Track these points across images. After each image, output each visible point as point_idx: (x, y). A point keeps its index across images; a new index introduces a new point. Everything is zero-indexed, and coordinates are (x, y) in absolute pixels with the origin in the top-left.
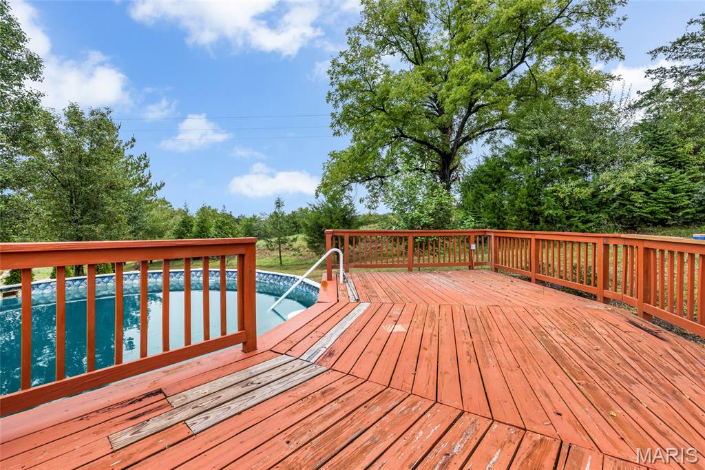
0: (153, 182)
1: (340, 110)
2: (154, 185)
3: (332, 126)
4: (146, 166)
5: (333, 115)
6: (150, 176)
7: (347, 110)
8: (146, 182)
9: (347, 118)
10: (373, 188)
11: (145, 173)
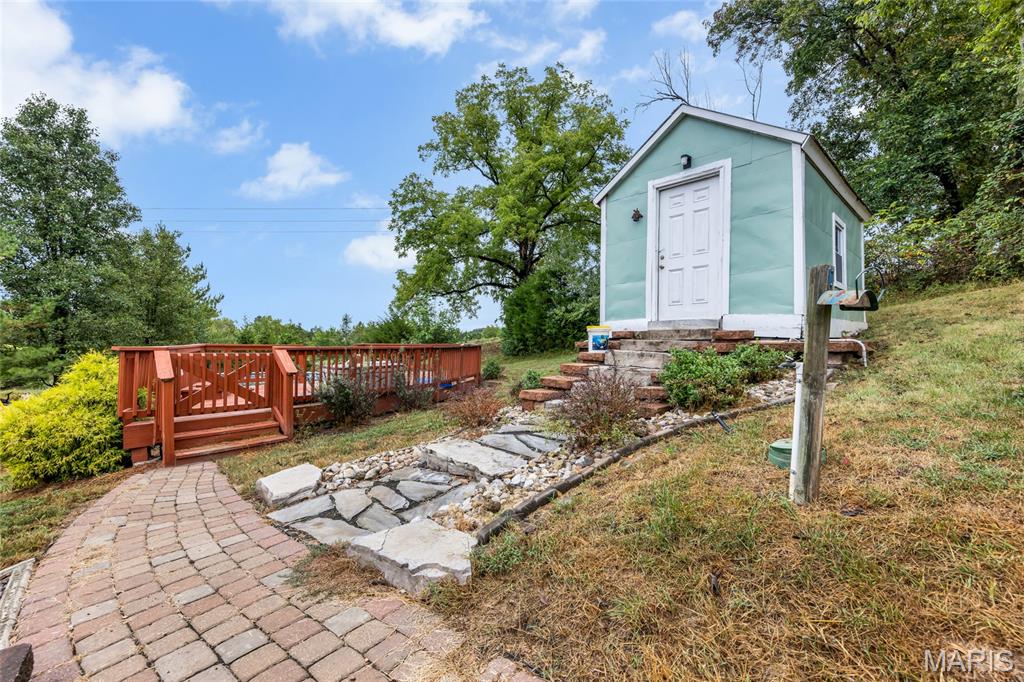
0: (212, 295)
1: (404, 234)
2: (212, 298)
3: (396, 249)
4: (203, 277)
5: (398, 239)
6: (209, 289)
7: (410, 235)
8: (203, 295)
9: (409, 241)
10: (454, 302)
11: (202, 285)
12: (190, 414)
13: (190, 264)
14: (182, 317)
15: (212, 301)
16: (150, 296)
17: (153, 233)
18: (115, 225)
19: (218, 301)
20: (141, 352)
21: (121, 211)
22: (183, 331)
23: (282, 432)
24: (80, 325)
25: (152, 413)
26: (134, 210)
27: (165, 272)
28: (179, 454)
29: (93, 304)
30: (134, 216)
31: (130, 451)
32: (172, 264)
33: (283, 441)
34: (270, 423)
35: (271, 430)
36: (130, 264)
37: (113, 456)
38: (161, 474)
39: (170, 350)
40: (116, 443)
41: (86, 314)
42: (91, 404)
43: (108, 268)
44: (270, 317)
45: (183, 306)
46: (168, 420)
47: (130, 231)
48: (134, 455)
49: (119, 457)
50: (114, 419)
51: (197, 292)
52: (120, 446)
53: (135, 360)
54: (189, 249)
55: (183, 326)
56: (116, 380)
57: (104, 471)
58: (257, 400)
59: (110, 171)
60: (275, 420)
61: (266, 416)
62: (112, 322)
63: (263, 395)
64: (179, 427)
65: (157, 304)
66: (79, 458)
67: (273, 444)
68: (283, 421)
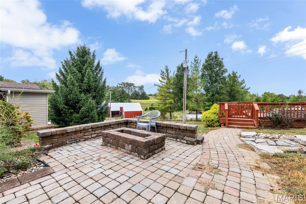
0: (246, 88)
4: (244, 83)
6: (245, 86)
8: (244, 88)
11: (244, 85)
12: (232, 118)
13: (240, 80)
14: (237, 95)
15: (246, 89)
16: (229, 90)
17: (231, 74)
18: (222, 74)
19: (248, 89)
20: (223, 104)
21: (224, 71)
22: (238, 98)
23: (255, 126)
24: (216, 98)
25: (224, 116)
26: (226, 70)
27: (233, 83)
28: (229, 126)
29: (218, 93)
30: (226, 71)
31: (221, 123)
32: (235, 81)
33: (255, 128)
34: (252, 123)
35: (252, 125)
36: (225, 83)
37: (218, 124)
38: (226, 129)
39: (228, 103)
40: (218, 121)
41: (217, 95)
42: (215, 113)
43: (221, 85)
44: (269, 92)
45: (238, 91)
46: (227, 119)
47: (226, 75)
48: (221, 125)
49: (219, 124)
50: (218, 117)
51: (242, 87)
52: (219, 122)
53: (222, 105)
54: (240, 76)
55: (238, 97)
56: (218, 109)
57: (216, 126)
58: (248, 117)
59: (222, 62)
60: (254, 122)
61: (251, 121)
62: (222, 97)
63: (250, 115)
64: (229, 120)
65: (231, 92)
66: (213, 123)
67: (251, 128)
68: (255, 123)
